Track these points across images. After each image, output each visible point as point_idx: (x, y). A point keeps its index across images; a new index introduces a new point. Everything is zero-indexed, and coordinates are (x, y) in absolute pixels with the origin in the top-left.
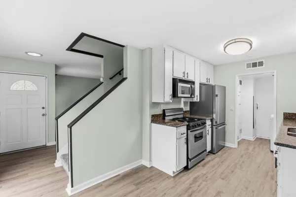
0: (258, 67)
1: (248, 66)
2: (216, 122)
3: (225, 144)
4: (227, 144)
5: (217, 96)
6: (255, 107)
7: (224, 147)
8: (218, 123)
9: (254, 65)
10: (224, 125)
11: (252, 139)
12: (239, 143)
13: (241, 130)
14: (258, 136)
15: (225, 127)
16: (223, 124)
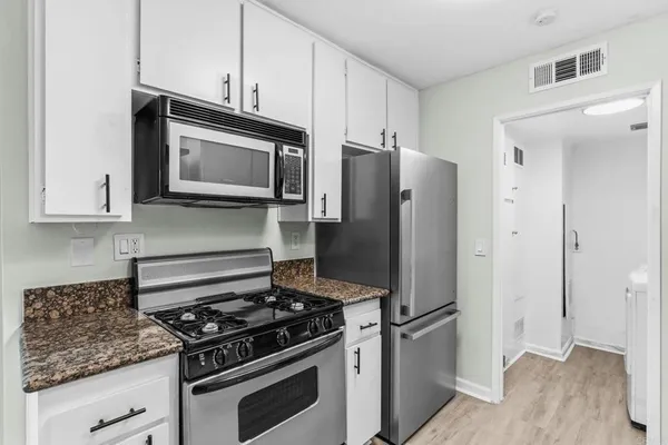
0: (579, 78)
1: (541, 76)
2: (404, 310)
3: (455, 383)
4: (465, 386)
5: (406, 195)
6: (570, 244)
7: (451, 396)
8: (412, 314)
9: (566, 70)
10: (450, 313)
11: (559, 354)
12: (508, 376)
13: (520, 325)
14: (582, 338)
15: (455, 320)
16: (450, 308)
